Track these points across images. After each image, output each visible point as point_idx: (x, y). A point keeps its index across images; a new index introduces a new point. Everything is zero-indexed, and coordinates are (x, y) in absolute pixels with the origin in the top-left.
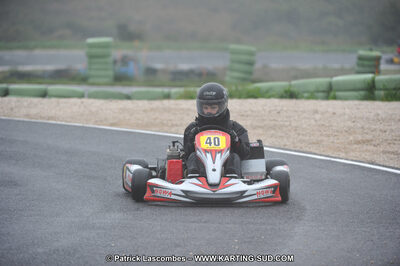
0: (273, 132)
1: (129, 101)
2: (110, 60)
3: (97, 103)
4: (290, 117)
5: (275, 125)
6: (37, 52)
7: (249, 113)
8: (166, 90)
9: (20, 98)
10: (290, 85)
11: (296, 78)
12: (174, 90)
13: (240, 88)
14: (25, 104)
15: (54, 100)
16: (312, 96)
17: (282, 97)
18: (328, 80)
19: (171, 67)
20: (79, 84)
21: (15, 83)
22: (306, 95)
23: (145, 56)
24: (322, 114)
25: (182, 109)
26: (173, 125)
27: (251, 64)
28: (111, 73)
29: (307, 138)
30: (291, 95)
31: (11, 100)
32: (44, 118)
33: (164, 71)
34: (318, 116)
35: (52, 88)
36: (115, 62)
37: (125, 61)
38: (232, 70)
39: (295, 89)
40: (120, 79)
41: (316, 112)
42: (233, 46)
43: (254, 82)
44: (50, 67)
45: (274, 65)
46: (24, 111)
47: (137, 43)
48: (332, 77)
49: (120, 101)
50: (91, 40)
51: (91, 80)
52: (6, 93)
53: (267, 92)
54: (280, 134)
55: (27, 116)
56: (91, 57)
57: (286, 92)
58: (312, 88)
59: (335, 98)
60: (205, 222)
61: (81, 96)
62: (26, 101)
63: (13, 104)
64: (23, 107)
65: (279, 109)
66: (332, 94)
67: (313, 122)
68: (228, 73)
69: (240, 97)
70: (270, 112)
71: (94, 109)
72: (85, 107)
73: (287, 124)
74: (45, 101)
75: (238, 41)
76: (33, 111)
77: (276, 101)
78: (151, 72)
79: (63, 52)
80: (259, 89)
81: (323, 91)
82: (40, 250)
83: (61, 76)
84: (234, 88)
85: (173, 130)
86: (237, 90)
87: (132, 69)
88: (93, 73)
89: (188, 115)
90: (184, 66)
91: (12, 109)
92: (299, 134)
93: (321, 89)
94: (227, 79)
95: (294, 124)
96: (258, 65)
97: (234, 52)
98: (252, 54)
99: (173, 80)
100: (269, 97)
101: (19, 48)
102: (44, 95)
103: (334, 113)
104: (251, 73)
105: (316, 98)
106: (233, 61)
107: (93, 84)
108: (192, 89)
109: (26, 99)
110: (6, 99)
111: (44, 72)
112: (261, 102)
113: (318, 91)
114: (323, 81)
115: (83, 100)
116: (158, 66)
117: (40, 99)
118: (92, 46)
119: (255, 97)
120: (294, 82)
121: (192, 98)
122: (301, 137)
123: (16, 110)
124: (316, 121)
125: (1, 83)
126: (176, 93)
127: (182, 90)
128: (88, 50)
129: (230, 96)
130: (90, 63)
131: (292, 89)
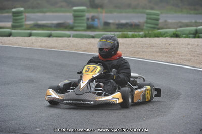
0: (166, 55)
1: (93, 39)
2: (85, 18)
3: (77, 40)
4: (175, 47)
5: (167, 51)
6: (48, 14)
7: (155, 45)
9: (37, 38)
10: (176, 31)
11: (181, 27)
13: (150, 32)
14: (40, 40)
15: (54, 38)
16: (188, 36)
17: (171, 37)
18: (195, 28)
19: (117, 22)
20: (69, 30)
21: (35, 30)
22: (184, 36)
23: (104, 16)
24: (192, 45)
27: (157, 20)
28: (85, 25)
29: (183, 58)
30: (176, 36)
31: (33, 38)
32: (48, 48)
33: (113, 24)
34: (189, 47)
35: (54, 32)
36: (88, 19)
37: (93, 18)
38: (147, 23)
39: (179, 33)
40: (90, 28)
41: (189, 44)
42: (148, 11)
43: (159, 29)
44: (55, 22)
45: (170, 21)
46: (39, 44)
47: (100, 10)
48: (197, 26)
49: (88, 39)
50: (75, 8)
51: (75, 28)
52: (30, 35)
53: (164, 34)
54: (170, 56)
55: (41, 47)
56: (75, 16)
57: (174, 34)
58: (187, 32)
59: (199, 37)
61: (69, 36)
62: (40, 39)
63: (33, 41)
64: (39, 42)
65: (170, 43)
66: (197, 35)
67: (187, 50)
68: (146, 25)
69: (150, 37)
70: (165, 44)
71: (75, 43)
72: (70, 42)
73: (174, 50)
74: (50, 39)
75: (152, 8)
76: (44, 44)
77: (168, 39)
78: (106, 24)
79: (61, 14)
80: (160, 33)
81: (193, 34)
82: (44, 115)
83: (59, 26)
84: (147, 32)
86: (149, 33)
87: (96, 23)
88: (76, 24)
89: (123, 46)
90: (123, 21)
91: (33, 43)
93: (192, 32)
94: (145, 27)
95: (177, 51)
96: (160, 21)
97: (148, 14)
98: (158, 15)
99: (117, 28)
100: (165, 37)
101: (38, 12)
102: (50, 36)
103: (198, 45)
104: (157, 25)
105: (190, 37)
106: (147, 18)
107: (76, 31)
110: (30, 38)
111: (52, 24)
112: (161, 39)
113: (190, 34)
114: (193, 28)
115: (70, 38)
116: (111, 21)
117: (47, 38)
118: (75, 11)
119: (158, 37)
120: (178, 29)
121: (126, 37)
122: (181, 57)
123: (35, 44)
124: (188, 49)
125: (28, 30)
126: (118, 35)
127: (120, 33)
128: (73, 12)
129: (146, 36)
130: (75, 20)
131: (177, 33)
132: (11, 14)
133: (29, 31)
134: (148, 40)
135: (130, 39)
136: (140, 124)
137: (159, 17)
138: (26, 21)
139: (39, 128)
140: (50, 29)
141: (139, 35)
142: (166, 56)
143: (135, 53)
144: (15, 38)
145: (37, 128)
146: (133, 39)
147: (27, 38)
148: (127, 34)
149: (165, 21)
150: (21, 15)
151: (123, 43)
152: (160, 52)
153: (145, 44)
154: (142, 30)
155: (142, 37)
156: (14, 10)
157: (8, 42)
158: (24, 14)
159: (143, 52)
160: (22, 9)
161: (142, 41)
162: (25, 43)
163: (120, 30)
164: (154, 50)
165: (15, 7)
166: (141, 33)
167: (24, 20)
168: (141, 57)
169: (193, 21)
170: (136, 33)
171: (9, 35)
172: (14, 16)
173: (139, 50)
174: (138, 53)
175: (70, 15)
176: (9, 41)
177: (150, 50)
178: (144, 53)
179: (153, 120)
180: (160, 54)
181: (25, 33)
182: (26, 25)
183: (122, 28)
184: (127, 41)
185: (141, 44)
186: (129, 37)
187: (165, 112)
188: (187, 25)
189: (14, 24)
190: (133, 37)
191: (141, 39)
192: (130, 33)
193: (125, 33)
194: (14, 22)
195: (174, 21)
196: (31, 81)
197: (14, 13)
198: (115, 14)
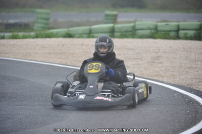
4: (68, 48)
5: (61, 52)
7: (47, 46)
8: (2, 34)
10: (69, 31)
11: (72, 26)
12: (7, 34)
13: (42, 32)
16: (81, 36)
17: (64, 37)
18: (89, 27)
19: (5, 22)
22: (77, 36)
24: (87, 45)
25: (11, 44)
26: (6, 53)
27: (48, 19)
29: (78, 59)
30: (69, 36)
33: (1, 24)
34: (84, 47)
38: (37, 23)
41: (83, 45)
42: (39, 10)
43: (49, 29)
45: (60, 20)
48: (91, 25)
53: (57, 34)
54: (64, 57)
57: (66, 34)
58: (80, 32)
59: (93, 37)
65: (63, 43)
66: (91, 35)
67: (81, 50)
69: (42, 37)
70: (58, 45)
73: (67, 51)
75: (41, 7)
77: (61, 39)
80: (52, 33)
81: (87, 34)
84: (38, 33)
85: (6, 55)
86: (40, 33)
89: (14, 47)
90: (12, 21)
92: (74, 57)
93: (86, 32)
94: (35, 28)
95: (71, 51)
96: (51, 20)
98: (48, 14)
99: (6, 28)
100: (58, 37)
103: (92, 45)
104: (47, 24)
105: (82, 37)
106: (37, 18)
112: (53, 40)
113: (84, 34)
114: (86, 28)
119: (50, 37)
120: (71, 29)
121: (16, 38)
122: (75, 58)
124: (83, 50)
126: (8, 36)
129: (37, 37)
131: (70, 33)
134: (40, 41)
135: (21, 40)
141: (30, 35)
142: (60, 57)
143: (27, 54)
148: (18, 35)
149: (55, 20)
151: (14, 45)
152: (53, 53)
153: (37, 45)
154: (32, 30)
155: (33, 38)
159: (36, 53)
161: (34, 42)
164: (47, 51)
166: (32, 34)
168: (34, 59)
169: (85, 20)
170: (27, 34)
173: (31, 51)
174: (30, 55)
177: (42, 51)
178: (37, 55)
179: (51, 126)
180: (53, 56)
183: (10, 28)
184: (17, 42)
185: (33, 45)
186: (19, 38)
187: (63, 117)
190: (24, 37)
191: (32, 40)
192: (21, 34)
193: (16, 34)
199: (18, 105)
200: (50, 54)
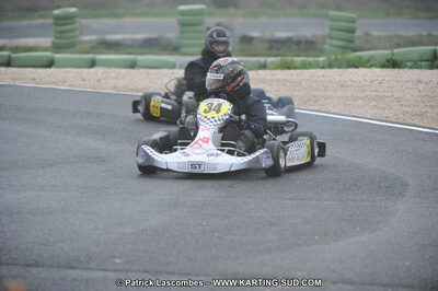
0: (374, 103)
2: (203, 28)
4: (392, 87)
5: (377, 96)
6: (127, 20)
7: (349, 83)
8: (262, 60)
9: (106, 69)
10: (393, 54)
11: (399, 46)
12: (271, 60)
13: (339, 57)
14: (113, 75)
15: (143, 71)
16: (416, 65)
17: (383, 66)
18: (433, 47)
19: (268, 35)
20: (170, 54)
21: (101, 53)
22: (409, 64)
24: (427, 83)
25: (279, 80)
27: (352, 31)
29: (410, 109)
30: (393, 64)
31: (98, 71)
32: (130, 90)
33: (261, 39)
34: (421, 87)
35: (141, 58)
38: (331, 38)
39: (398, 58)
41: (420, 82)
42: (333, 13)
43: (354, 50)
44: (139, 36)
45: (376, 33)
46: (111, 83)
47: (232, 10)
50: (181, 8)
51: (183, 50)
52: (93, 64)
53: (369, 61)
54: (382, 106)
55: (115, 88)
56: (183, 25)
57: (388, 61)
58: (416, 57)
60: (303, 199)
61: (173, 66)
62: (114, 72)
63: (100, 76)
64: (111, 79)
65: (380, 79)
66: (436, 63)
67: (416, 92)
68: (328, 41)
69: (340, 67)
70: (371, 82)
73: (390, 94)
74: (134, 72)
75: (339, 8)
76: (122, 83)
77: (377, 71)
78: (246, 40)
79: (154, 20)
80: (360, 58)
81: (428, 60)
82: (128, 230)
83: (152, 45)
84: (333, 57)
86: (336, 59)
88: (184, 42)
90: (282, 35)
91: (99, 81)
92: (402, 106)
93: (426, 57)
94: (327, 47)
95: (396, 95)
96: (359, 33)
97: (333, 19)
98: (353, 21)
99: (271, 48)
100: (371, 67)
101: (106, 16)
102: (133, 65)
104: (352, 41)
105: (420, 68)
106: (332, 29)
107: (185, 54)
108: (289, 58)
109: (113, 70)
110: (92, 70)
111: (136, 40)
112: (362, 71)
113: (422, 60)
114: (427, 49)
115: (175, 71)
116: (254, 34)
117: (129, 70)
118: (184, 13)
119: (357, 67)
120: (395, 51)
121: (289, 68)
122: (403, 109)
123: (103, 82)
124: (420, 91)
125: (88, 53)
126: (273, 63)
127: (279, 59)
128: (179, 17)
129: (330, 66)
130: (182, 32)
131: (394, 58)
132: (50, 21)
133: (91, 56)
134: (335, 73)
135: (299, 71)
136: (327, 247)
137: (355, 25)
138: (81, 33)
139: (119, 258)
140: (131, 51)
141: (316, 62)
142: (374, 106)
143: (309, 100)
144: (63, 70)
145: (114, 257)
146: (303, 71)
147: (85, 71)
148: (292, 61)
149: (367, 34)
150: (74, 23)
151: (285, 80)
152: (362, 98)
153: (330, 82)
154: (321, 52)
155: (323, 68)
156: (56, 12)
157: (48, 79)
158: (77, 19)
159: (327, 98)
160: (74, 10)
161: (323, 76)
162: (83, 80)
163: (276, 52)
164: (349, 93)
165: (58, 7)
166: (321, 59)
167: (77, 32)
168: (324, 108)
169: (425, 33)
170: (310, 59)
171: (50, 64)
172: (56, 25)
173: (319, 93)
175: (172, 21)
176: (49, 76)
177: (340, 93)
178: (329, 101)
179: (354, 239)
180: (361, 102)
181: (82, 60)
182: (82, 42)
183: (278, 49)
184: (291, 75)
185: (321, 82)
186: (296, 68)
188: (412, 43)
189: (57, 41)
190: (304, 66)
191: (320, 72)
192: (298, 60)
194: (56, 38)
195: (384, 34)
196: (99, 159)
197: (57, 18)
198: (263, 19)
199: (290, 199)
200: (355, 99)
